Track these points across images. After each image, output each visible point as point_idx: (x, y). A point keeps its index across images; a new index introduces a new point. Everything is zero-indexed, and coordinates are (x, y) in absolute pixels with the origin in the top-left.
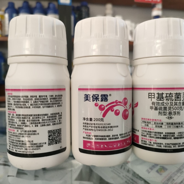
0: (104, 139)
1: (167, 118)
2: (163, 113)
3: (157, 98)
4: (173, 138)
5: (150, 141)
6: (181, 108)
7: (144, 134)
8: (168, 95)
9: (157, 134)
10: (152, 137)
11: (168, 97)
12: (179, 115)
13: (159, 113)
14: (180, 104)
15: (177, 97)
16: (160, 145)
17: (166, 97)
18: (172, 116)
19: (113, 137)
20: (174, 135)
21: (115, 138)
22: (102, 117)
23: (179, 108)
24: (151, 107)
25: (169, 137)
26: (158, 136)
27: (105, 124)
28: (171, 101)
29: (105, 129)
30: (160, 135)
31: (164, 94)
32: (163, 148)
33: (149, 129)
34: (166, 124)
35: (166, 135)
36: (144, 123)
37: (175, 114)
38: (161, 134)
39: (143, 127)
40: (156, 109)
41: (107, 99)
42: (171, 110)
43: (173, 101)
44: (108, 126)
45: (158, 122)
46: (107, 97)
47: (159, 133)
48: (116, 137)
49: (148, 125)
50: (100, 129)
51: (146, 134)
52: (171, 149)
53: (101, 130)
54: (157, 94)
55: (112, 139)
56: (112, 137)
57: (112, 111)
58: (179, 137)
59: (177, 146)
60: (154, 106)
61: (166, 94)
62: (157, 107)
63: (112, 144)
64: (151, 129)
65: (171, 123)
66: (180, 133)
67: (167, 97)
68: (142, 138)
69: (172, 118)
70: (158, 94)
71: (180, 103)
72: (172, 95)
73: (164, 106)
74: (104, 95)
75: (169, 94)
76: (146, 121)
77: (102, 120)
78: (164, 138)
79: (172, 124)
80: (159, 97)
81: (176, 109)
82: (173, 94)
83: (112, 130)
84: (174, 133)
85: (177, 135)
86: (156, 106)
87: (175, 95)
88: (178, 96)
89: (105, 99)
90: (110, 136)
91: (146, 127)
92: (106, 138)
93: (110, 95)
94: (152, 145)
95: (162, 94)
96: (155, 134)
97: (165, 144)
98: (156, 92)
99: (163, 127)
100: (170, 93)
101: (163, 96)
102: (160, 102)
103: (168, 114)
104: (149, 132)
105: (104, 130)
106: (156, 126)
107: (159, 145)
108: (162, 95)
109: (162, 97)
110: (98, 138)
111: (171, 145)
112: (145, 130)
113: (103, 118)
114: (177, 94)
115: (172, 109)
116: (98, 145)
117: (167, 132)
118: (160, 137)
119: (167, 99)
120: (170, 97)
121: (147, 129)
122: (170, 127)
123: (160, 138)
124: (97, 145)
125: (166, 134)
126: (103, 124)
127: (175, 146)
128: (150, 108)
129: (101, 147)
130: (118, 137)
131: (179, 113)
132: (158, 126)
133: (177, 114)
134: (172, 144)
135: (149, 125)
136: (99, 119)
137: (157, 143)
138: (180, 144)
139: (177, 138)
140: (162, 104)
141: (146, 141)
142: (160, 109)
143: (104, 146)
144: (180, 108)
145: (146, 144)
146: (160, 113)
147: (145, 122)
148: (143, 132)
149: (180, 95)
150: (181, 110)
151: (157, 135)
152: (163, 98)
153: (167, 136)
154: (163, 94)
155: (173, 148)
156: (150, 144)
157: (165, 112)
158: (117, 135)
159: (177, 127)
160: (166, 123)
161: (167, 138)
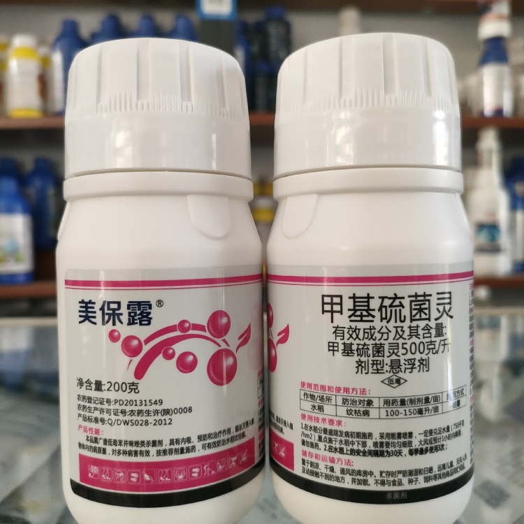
0: (141, 453)
1: (386, 382)
2: (370, 366)
3: (352, 312)
4: (405, 451)
5: (331, 465)
6: (432, 346)
7: (309, 440)
8: (387, 302)
9: (354, 440)
10: (336, 449)
11: (389, 310)
12: (425, 369)
13: (357, 367)
14: (427, 331)
15: (418, 307)
16: (365, 478)
17: (380, 309)
18: (400, 375)
19: (172, 447)
20: (410, 443)
21: (182, 451)
22: (132, 379)
23: (426, 345)
24: (331, 344)
25: (392, 449)
26: (355, 447)
27: (144, 403)
28: (399, 324)
29: (144, 418)
30: (364, 444)
31: (373, 298)
32: (373, 487)
33: (327, 421)
34: (382, 406)
35: (382, 444)
36: (309, 399)
37: (412, 368)
38: (367, 440)
39: (307, 414)
40: (348, 351)
41: (150, 316)
42: (399, 354)
43: (404, 321)
44: (154, 407)
45: (357, 399)
46: (149, 311)
47: (358, 435)
48: (185, 446)
49: (321, 409)
50: (128, 418)
51: (317, 438)
52: (400, 492)
53: (130, 423)
54: (350, 298)
55: (171, 452)
56: (170, 444)
57: (169, 357)
58: (426, 446)
59: (421, 478)
60: (342, 342)
61: (380, 297)
62: (351, 344)
63: (170, 472)
64: (331, 422)
65: (399, 399)
66: (431, 432)
67: (384, 309)
68: (304, 453)
69: (402, 381)
70: (354, 297)
71: (427, 328)
72: (400, 302)
73: (374, 342)
74: (139, 304)
75: (390, 298)
76: (316, 395)
77: (133, 387)
78: (376, 454)
79: (403, 402)
80: (355, 310)
81: (413, 351)
82: (403, 298)
83: (168, 422)
84: (411, 434)
85: (421, 441)
86: (349, 342)
87: (411, 302)
88: (420, 305)
89: (143, 317)
90: (160, 442)
91: (316, 415)
92: (146, 448)
93: (160, 303)
94: (337, 479)
95: (366, 300)
96: (347, 438)
97: (381, 473)
98: (346, 291)
99: (371, 416)
100: (395, 294)
101: (371, 308)
102: (361, 326)
103: (387, 368)
104: (325, 431)
105: (140, 422)
106: (349, 412)
107: (359, 477)
108: (368, 302)
109: (368, 310)
110: (122, 448)
111: (400, 476)
112: (313, 424)
113: (136, 381)
114: (419, 298)
115: (402, 351)
116: (121, 474)
117: (385, 431)
118: (362, 449)
119: (384, 316)
120: (393, 309)
121: (320, 420)
122: (396, 413)
123: (364, 454)
124: (119, 473)
125: (384, 440)
126: (138, 403)
127: (413, 477)
128: (329, 346)
129: (132, 479)
130: (190, 445)
131: (424, 364)
132: (355, 411)
133: (419, 366)
134: (404, 473)
135: (326, 407)
136: (124, 385)
137: (353, 471)
138: (431, 470)
139: (422, 452)
140: (366, 335)
141: (317, 464)
142: (362, 351)
143: (143, 477)
144: (430, 347)
145: (317, 475)
146: (360, 365)
147: (312, 397)
148: (306, 432)
149: (429, 301)
150: (431, 355)
151: (353, 443)
152: (371, 312)
153: (388, 444)
154: (371, 300)
155: (407, 486)
156: (331, 473)
157: (377, 361)
158: (189, 440)
159: (420, 412)
160: (382, 400)
161: (387, 452)
